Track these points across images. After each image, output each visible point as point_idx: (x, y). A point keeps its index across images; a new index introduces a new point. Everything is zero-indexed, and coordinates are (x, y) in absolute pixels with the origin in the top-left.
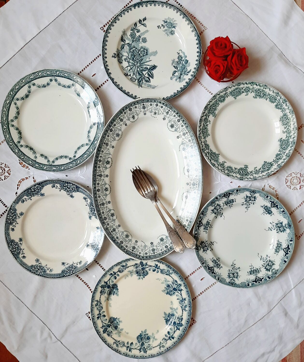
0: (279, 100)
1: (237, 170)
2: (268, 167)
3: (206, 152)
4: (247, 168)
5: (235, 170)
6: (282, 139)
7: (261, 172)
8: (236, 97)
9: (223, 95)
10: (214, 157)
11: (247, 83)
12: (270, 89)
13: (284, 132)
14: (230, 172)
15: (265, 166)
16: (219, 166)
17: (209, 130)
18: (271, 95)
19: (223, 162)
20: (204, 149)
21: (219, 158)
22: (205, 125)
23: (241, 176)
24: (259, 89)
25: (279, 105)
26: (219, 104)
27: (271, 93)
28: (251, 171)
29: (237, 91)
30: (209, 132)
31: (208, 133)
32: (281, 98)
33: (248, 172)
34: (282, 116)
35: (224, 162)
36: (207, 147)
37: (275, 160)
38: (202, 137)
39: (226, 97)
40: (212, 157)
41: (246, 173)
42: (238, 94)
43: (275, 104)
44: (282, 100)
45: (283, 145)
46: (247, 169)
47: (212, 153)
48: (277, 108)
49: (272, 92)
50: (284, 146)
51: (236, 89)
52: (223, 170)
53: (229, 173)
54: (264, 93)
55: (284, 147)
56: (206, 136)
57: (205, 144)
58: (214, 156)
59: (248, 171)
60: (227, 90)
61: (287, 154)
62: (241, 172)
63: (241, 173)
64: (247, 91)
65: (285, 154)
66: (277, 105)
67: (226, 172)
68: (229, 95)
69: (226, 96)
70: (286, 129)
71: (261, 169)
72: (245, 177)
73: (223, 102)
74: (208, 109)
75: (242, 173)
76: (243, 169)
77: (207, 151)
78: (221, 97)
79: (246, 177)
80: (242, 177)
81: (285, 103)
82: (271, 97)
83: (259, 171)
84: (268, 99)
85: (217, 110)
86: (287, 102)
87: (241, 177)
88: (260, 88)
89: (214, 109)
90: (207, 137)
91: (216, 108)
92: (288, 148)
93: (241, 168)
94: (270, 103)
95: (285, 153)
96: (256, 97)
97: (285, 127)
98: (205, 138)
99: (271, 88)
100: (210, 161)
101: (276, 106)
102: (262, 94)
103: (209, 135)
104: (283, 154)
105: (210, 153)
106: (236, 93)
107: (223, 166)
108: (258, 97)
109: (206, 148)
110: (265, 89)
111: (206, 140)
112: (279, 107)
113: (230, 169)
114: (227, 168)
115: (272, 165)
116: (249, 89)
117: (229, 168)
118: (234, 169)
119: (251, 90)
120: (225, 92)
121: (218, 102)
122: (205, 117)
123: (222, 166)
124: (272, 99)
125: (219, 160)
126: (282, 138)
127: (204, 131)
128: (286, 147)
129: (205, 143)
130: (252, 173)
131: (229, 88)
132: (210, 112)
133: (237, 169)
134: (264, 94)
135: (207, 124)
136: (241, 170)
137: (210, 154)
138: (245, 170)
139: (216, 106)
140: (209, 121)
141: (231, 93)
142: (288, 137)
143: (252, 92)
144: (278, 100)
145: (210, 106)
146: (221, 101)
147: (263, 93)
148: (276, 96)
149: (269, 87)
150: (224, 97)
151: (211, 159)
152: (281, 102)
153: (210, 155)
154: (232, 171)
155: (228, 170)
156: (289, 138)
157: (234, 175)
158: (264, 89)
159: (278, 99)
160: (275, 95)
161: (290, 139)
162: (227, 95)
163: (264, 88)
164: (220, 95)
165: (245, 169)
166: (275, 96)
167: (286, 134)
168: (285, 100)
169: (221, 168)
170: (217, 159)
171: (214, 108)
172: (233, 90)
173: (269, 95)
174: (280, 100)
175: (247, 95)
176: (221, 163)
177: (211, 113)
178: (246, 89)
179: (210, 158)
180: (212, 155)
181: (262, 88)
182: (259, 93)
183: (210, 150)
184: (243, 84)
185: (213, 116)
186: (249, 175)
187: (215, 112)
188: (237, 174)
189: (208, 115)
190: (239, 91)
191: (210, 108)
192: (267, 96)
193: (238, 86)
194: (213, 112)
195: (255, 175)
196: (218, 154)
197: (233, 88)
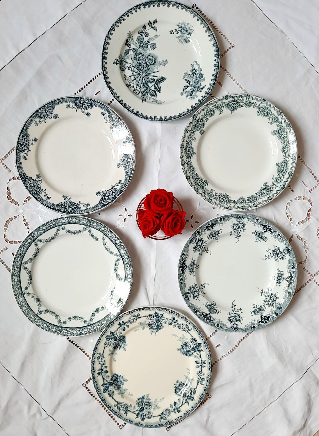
2: (188, 152)
3: (245, 98)
4: (200, 132)
5: (206, 118)
6: (206, 184)
7: (188, 142)
8: (278, 165)
9: (290, 152)
10: (233, 105)
11: (286, 182)
13: (212, 190)
14: (209, 111)
15: (191, 150)
16: (221, 104)
17: (263, 117)
18: (258, 200)
19: (222, 111)
20: (249, 99)
21: (229, 110)
22: (271, 116)
23: (197, 118)
24: (271, 191)
25: (243, 202)
27: (261, 201)
28: (195, 133)
30: (261, 116)
31: (261, 115)
32: (250, 206)
33: (196, 129)
34: (229, 198)
36: (248, 104)
37: (191, 164)
38: (261, 105)
39: (285, 155)
40: (235, 101)
41: (197, 127)
42: (280, 169)
43: (246, 199)
44: (247, 207)
45: (201, 181)
46: (200, 131)
48: (241, 198)
50: (199, 181)
51: (287, 170)
52: (215, 103)
54: (264, 195)
55: (197, 181)
56: (260, 110)
57: (253, 104)
58: (235, 106)
59: (197, 130)
63: (200, 121)
64: (277, 179)
65: (191, 177)
66: (244, 200)
68: (285, 159)
70: (215, 194)
71: (191, 145)
72: (194, 121)
73: (281, 149)
74: (286, 128)
75: (200, 123)
76: (202, 127)
77: (244, 101)
78: (289, 149)
79: (193, 124)
80: (195, 119)
81: (242, 207)
82: (256, 198)
83: (190, 140)
84: (256, 195)
85: (278, 139)
86: (242, 210)
88: (272, 193)
89: (281, 135)
90: (258, 110)
91: (281, 138)
92: (194, 183)
94: (250, 195)
95: (192, 177)
96: (265, 184)
97: (217, 195)
98: (259, 107)
99: (266, 202)
100: (233, 97)
101: (243, 199)
102: (265, 192)
103: (259, 115)
104: (192, 175)
105: (240, 104)
106: (283, 167)
107: (218, 108)
108: (264, 187)
109: (248, 101)
110: (269, 197)
111: (256, 107)
112: (241, 201)
113: (211, 113)
115: (188, 157)
116: (279, 182)
117: (212, 113)
118: (208, 117)
119: (276, 183)
120: (291, 156)
121: (286, 143)
122: (280, 121)
124: (253, 199)
125: (226, 108)
126: (207, 185)
127: (266, 111)
128: (197, 182)
129: (254, 104)
130: (193, 132)
131: (293, 162)
132: (281, 129)
133: (206, 120)
134: (263, 194)
135: (271, 119)
136: (202, 124)
138: (200, 128)
139: (283, 140)
140: (273, 123)
141: (286, 162)
142: (205, 191)
143: (273, 183)
144: (248, 203)
146: (284, 148)
147: (265, 194)
149: (268, 201)
150: (287, 152)
151: (233, 100)
152: (245, 205)
153: (238, 101)
154: (207, 114)
155: (212, 110)
156: (204, 190)
158: (268, 196)
159: (250, 203)
160: (257, 203)
161: (202, 191)
162: (286, 157)
163: (270, 196)
164: (292, 148)
165: (201, 129)
166: (255, 202)
167: (210, 190)
168: (245, 209)
169: (218, 105)
170: (229, 107)
171: (282, 135)
172: (288, 165)
173: (259, 198)
174: (247, 205)
175: (273, 178)
176: (222, 107)
177: (278, 130)
178: (281, 179)
180: (237, 104)
181: (271, 195)
182: (268, 190)
183: (243, 106)
184: (288, 178)
185: (274, 130)
186: (192, 128)
187: (277, 135)
188: (202, 116)
189: (279, 125)
190: (282, 171)
191: (285, 131)
192: (259, 196)
193: (289, 172)
194: (279, 133)
195: (189, 134)
196: (233, 112)
197: (290, 166)
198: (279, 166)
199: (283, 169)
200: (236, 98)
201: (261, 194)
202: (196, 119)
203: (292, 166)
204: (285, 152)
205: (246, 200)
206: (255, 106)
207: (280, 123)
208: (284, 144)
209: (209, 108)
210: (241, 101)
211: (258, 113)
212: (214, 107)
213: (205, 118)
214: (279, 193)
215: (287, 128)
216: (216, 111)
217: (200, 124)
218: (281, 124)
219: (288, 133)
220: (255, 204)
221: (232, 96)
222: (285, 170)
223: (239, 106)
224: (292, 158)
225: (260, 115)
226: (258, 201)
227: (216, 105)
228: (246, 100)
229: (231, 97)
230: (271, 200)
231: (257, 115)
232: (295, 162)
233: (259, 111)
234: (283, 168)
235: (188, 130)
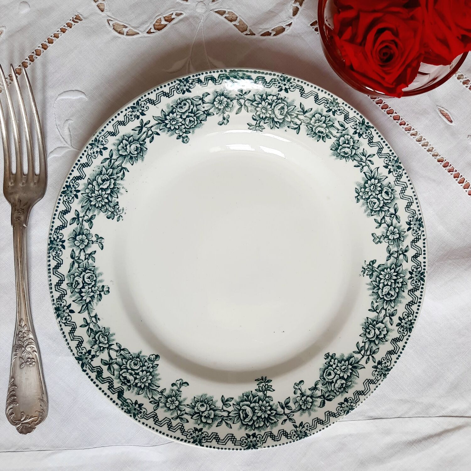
0: (342, 126)
1: (230, 409)
2: (342, 378)
3: (96, 362)
4: (269, 388)
5: (225, 408)
6: (376, 265)
7: (319, 400)
8: (184, 135)
9: (132, 133)
10: (138, 374)
11: (213, 79)
12: (302, 90)
13: (377, 240)
14: (204, 420)
15: (330, 374)
16: (161, 405)
17: (101, 274)
18: (312, 112)
19: (173, 385)
20: (89, 352)
21: (156, 372)
22: (82, 257)
23: (247, 431)
24: (264, 96)
25: (345, 143)
26: (123, 168)
27: (309, 103)
28: (283, 402)
29: (184, 113)
30: (101, 281)
31: (99, 285)
32: (346, 118)
33: (274, 407)
34: (363, 182)
35: (179, 382)
36: (102, 339)
37: (361, 345)
38: (76, 307)
39: (148, 140)
40: (125, 378)
41: (265, 412)
42: (190, 121)
43: (331, 142)
44: (352, 124)
45: (381, 285)
46: (269, 393)
47: (125, 358)
48: (338, 155)
49: (312, 98)
50: (386, 289)
51: (180, 104)
52: (174, 423)
53: (201, 429)
54: (286, 107)
55: (389, 294)
56: (92, 297)
57: (92, 330)
58: (136, 368)
59: (271, 403)
60: (143, 114)
61: (400, 319)
62: (248, 410)
63: (247, 416)
64: (221, 107)
65: (396, 320)
66: (339, 145)
67: (190, 425)
68: (158, 131)
69: (147, 136)
70: (384, 225)
71: (320, 386)
72: (262, 433)
73: (140, 161)
74: (79, 194)
75: (250, 414)
76: (254, 397)
77: (104, 356)
78: (124, 142)
79: (268, 430)
80: (254, 435)
81: (364, 136)
82: (311, 119)
83: (312, 397)
84: (303, 127)
85: (122, 191)
86: (372, 130)
87: (249, 436)
88: (269, 91)
89: (109, 192)
90: (95, 301)
91: (115, 184)
92: (404, 297)
93: (248, 396)
94: (312, 141)
95: (393, 315)
96: (258, 127)
97: (379, 219)
98: (87, 306)
99: (305, 86)
100: (120, 394)
101: (337, 149)
102: (277, 112)
103: (105, 289)
104: (387, 319)
105: (119, 360)
106: (180, 120)
107: (177, 403)
108: (265, 126)
109: (96, 347)
110: (286, 90)
111: (93, 314)
112: (347, 150)
113: (203, 409)
114: (193, 408)
115: (355, 367)
116: (226, 99)
117: (202, 405)
118: (219, 404)
119: (235, 102)
120: (137, 123)
121: (117, 163)
122: (75, 226)
123: (173, 402)
124: (317, 125)
125: (158, 383)
126: (373, 262)
127: (80, 280)
128: (392, 293)
129: (91, 326)
130: (287, 411)
131: (148, 104)
132: (93, 203)
133: (231, 403)
134: (286, 110)
135: (89, 251)
136: (248, 403)
137: (116, 367)
138: (260, 399)
139: (115, 177)
140: (94, 239)
141: (162, 121)
142: (396, 255)
143: (240, 109)
144: (340, 128)
145: (85, 181)
146: (131, 158)
147: (283, 108)
148: (331, 113)
149: (300, 83)
150: (138, 140)
151: (125, 387)
152: (352, 131)
153: (116, 373)
154: (215, 416)
155: (196, 413)
156: (397, 258)
157: (223, 431)
158: (283, 94)
159: (337, 125)
160: (322, 108)
161: (404, 263)
162: (150, 132)
163: (281, 90)
164: (119, 136)
165: (261, 394)
166: (325, 113)
167: (384, 245)
168: (363, 123)
169: (170, 412)
170: (151, 377)
171: (105, 187)
172: (167, 110)
173: (305, 112)
174: (347, 126)
175: (225, 121)
176: (166, 394)
177: (100, 208)
178: (214, 100)
179: (120, 385)
180: (129, 367)
181: (274, 90)
182: (267, 110)
183: (117, 348)
184: (199, 81)
185: (108, 218)
186: (281, 421)
187: (114, 200)
188: (232, 425)
189: (86, 218)
190: (191, 112)
191: (87, 191)
192: (297, 117)
193: (184, 93)
194: (106, 201)
195: (301, 415)
196: (153, 357)
197: (165, 103)
198: (186, 132)
199: (187, 114)
200: (117, 384)
201: (291, 115)
202: (252, 432)
203: (164, 98)
204: (139, 146)
205: (334, 140)
206: (94, 319)
207: (81, 219)
208: (123, 165)
209: (199, 427)
210: (109, 365)
211: (102, 293)
212: (185, 416)
213: (229, 413)
214: (255, 72)
215: (79, 191)
216: (188, 402)
217: (253, 409)
218: (81, 215)
219: (86, 179)
220: (329, 111)
221: (120, 403)
222: (186, 107)
223: (128, 356)
224: (141, 117)
225: (103, 286)
226: (316, 107)
227: (175, 415)
228: (98, 354)
229: (125, 400)
230: (289, 77)
231: (108, 291)
232: (144, 98)
233: (96, 296)
234: (184, 117)
235: (296, 427)
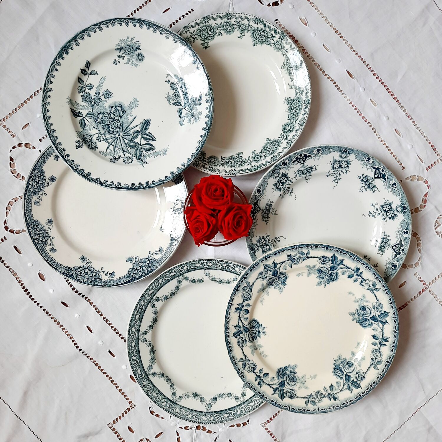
0: (205, 163)
1: (217, 31)
3: (278, 36)
4: (203, 44)
5: (220, 31)
8: (268, 141)
9: (290, 134)
10: (260, 36)
11: (264, 165)
12: (226, 172)
14: (228, 24)
16: (247, 26)
17: (286, 73)
19: (244, 35)
20: (282, 40)
21: (252, 39)
24: (240, 166)
25: (201, 157)
26: (290, 119)
28: (196, 40)
29: (271, 149)
30: (285, 70)
31: (286, 69)
35: (242, 37)
36: (279, 46)
39: (283, 134)
40: (265, 33)
41: (203, 34)
42: (268, 147)
44: (201, 165)
46: (203, 42)
47: (267, 41)
49: (220, 170)
51: (274, 152)
52: (240, 19)
53: (228, 19)
54: (230, 164)
57: (284, 49)
58: (262, 38)
59: (201, 38)
60: (288, 142)
62: (210, 33)
63: (210, 30)
64: (256, 157)
66: (203, 156)
67: (233, 20)
68: (279, 139)
69: (283, 135)
72: (202, 24)
73: (284, 125)
74: (304, 102)
76: (209, 39)
77: (276, 40)
78: (292, 129)
79: (200, 27)
80: (205, 23)
82: (218, 163)
84: (220, 159)
85: (288, 110)
87: (208, 22)
88: (239, 168)
89: (292, 108)
90: (286, 62)
91: (291, 112)
93: (211, 38)
94: (214, 155)
96: (239, 154)
100: (265, 26)
102: (233, 162)
103: (283, 68)
105: (269, 40)
106: (272, 146)
107: (241, 28)
108: (236, 156)
109: (280, 42)
110: (232, 170)
113: (229, 28)
114: (233, 28)
116: (256, 160)
117: (230, 30)
118: (223, 32)
119: (252, 160)
120: (289, 138)
121: (292, 120)
123: (243, 28)
124: (215, 161)
125: (250, 34)
129: (284, 50)
130: (194, 36)
131: (286, 146)
132: (297, 101)
133: (218, 34)
134: (230, 163)
136: (211, 36)
137: (270, 36)
138: (206, 39)
139: (292, 115)
141: (279, 143)
143: (249, 158)
145: (303, 108)
146: (287, 125)
147: (231, 164)
148: (211, 167)
150: (287, 132)
151: (264, 29)
152: (200, 162)
153: (269, 34)
154: (224, 27)
155: (232, 26)
157: (219, 21)
158: (233, 169)
162: (283, 137)
163: (234, 170)
164: (294, 130)
165: (206, 41)
166: (213, 166)
169: (243, 23)
170: (254, 36)
171: (295, 109)
172: (278, 147)
173: (221, 165)
174: (203, 164)
175: (253, 152)
176: (246, 31)
177: (294, 100)
178: (260, 158)
180: (264, 38)
181: (237, 169)
182: (238, 162)
183: (271, 44)
184: (268, 162)
185: (290, 97)
186: (195, 31)
187: (289, 106)
188: (215, 25)
189: (298, 94)
190: (268, 151)
191: (301, 105)
192: (224, 162)
193: (274, 156)
194: (292, 104)
195: (187, 36)
196: (256, 45)
197: (280, 149)
198: (268, 142)
199: (270, 149)
200: (267, 29)
201: (227, 162)
202: (206, 24)
203: (281, 151)
204: (286, 130)
205: (206, 158)
206: (284, 54)
207: (300, 93)
208: (290, 120)
209: (229, 20)
210: (273, 36)
211: (284, 65)
212: (236, 23)
213: (218, 30)
214: (247, 172)
215: (304, 103)
216: (236, 30)
217: (208, 34)
218: (301, 94)
219: (302, 109)
220: (212, 168)
221: (264, 22)
222: (271, 152)
223: (266, 42)
224: (288, 141)
225: (284, 68)
226: (218, 167)
227: (240, 23)
228: (278, 40)
229: (262, 24)
231: (281, 67)
232: (289, 148)
233: (286, 63)
234: (271, 148)
235: (189, 31)
